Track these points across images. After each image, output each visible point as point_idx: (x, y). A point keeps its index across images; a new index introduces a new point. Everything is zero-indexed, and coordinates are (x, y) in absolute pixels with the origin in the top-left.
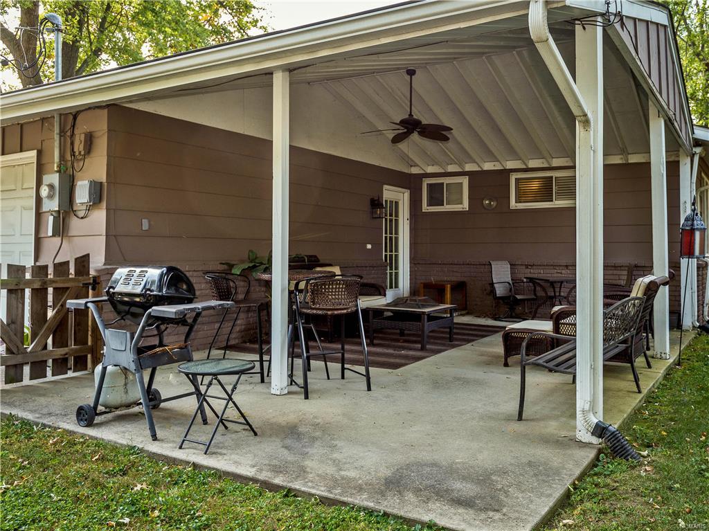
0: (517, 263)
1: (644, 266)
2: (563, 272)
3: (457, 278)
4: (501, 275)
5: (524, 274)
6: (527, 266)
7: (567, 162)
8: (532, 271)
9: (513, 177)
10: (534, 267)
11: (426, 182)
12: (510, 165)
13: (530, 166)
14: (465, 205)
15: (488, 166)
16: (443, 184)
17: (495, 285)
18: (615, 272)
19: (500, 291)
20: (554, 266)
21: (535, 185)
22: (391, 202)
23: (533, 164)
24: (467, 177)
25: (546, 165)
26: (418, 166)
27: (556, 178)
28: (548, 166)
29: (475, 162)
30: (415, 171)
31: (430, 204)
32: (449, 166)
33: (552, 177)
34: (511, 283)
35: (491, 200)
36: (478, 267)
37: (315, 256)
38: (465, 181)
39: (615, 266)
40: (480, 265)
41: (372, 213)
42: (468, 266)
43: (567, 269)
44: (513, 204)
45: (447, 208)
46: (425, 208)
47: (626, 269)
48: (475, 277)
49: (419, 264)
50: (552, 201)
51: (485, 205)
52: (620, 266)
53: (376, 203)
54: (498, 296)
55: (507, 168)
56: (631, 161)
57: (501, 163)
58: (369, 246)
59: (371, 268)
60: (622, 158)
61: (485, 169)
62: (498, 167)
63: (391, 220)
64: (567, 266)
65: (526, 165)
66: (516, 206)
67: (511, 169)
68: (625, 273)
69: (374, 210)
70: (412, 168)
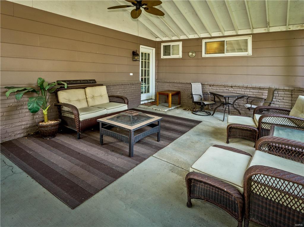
0: (205, 84)
1: (279, 89)
2: (230, 89)
3: (176, 89)
4: (197, 90)
5: (209, 90)
6: (210, 86)
7: (233, 33)
8: (213, 88)
9: (204, 41)
10: (214, 86)
11: (163, 45)
12: (202, 35)
13: (212, 36)
14: (180, 56)
15: (191, 36)
16: (170, 45)
17: (193, 95)
18: (260, 91)
19: (196, 99)
20: (225, 86)
21: (215, 46)
22: (145, 54)
23: (214, 35)
24: (182, 42)
25: (221, 35)
26: (159, 37)
27: (226, 41)
28: (222, 35)
29: (185, 35)
30: (158, 40)
31: (164, 55)
32: (173, 37)
33: (224, 41)
34: (202, 95)
35: (192, 53)
36: (186, 84)
37: (94, 80)
38: (180, 44)
39: (260, 88)
40: (187, 84)
41: (133, 58)
42: (181, 84)
43: (232, 88)
44: (204, 55)
45: (172, 56)
46: (162, 57)
47: (268, 90)
48: (185, 89)
49: (159, 82)
50: (224, 53)
51: (189, 55)
52: (263, 88)
53: (135, 54)
54: (194, 101)
55: (201, 37)
56: (271, 31)
57: (198, 35)
58: (131, 74)
59: (132, 85)
60: (265, 30)
61: (190, 38)
62: (196, 37)
63: (145, 62)
64: (232, 87)
65: (211, 35)
66: (205, 56)
67: (203, 38)
68: (267, 92)
69: (134, 57)
70: (157, 38)
